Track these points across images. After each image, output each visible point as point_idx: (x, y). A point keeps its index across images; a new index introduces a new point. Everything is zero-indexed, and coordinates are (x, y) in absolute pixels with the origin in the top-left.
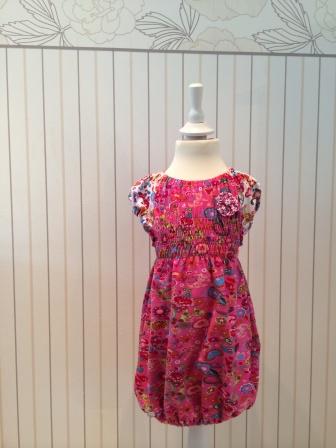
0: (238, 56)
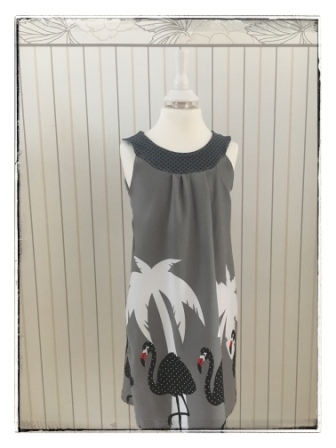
0: (232, 48)
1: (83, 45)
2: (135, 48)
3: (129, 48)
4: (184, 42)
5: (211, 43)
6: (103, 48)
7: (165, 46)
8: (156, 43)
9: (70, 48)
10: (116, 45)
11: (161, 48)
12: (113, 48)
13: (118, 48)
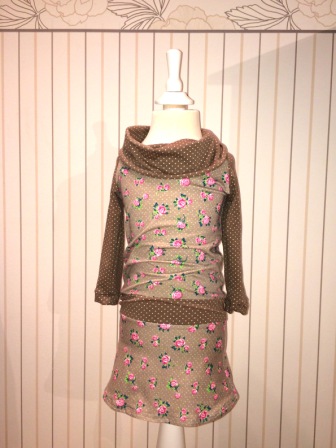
0: (209, 34)
1: (52, 31)
2: (106, 34)
3: (100, 34)
4: (159, 28)
5: (188, 29)
6: (72, 34)
7: (138, 31)
8: (128, 28)
9: (39, 34)
10: (86, 31)
11: (134, 34)
12: (83, 34)
13: (88, 34)
